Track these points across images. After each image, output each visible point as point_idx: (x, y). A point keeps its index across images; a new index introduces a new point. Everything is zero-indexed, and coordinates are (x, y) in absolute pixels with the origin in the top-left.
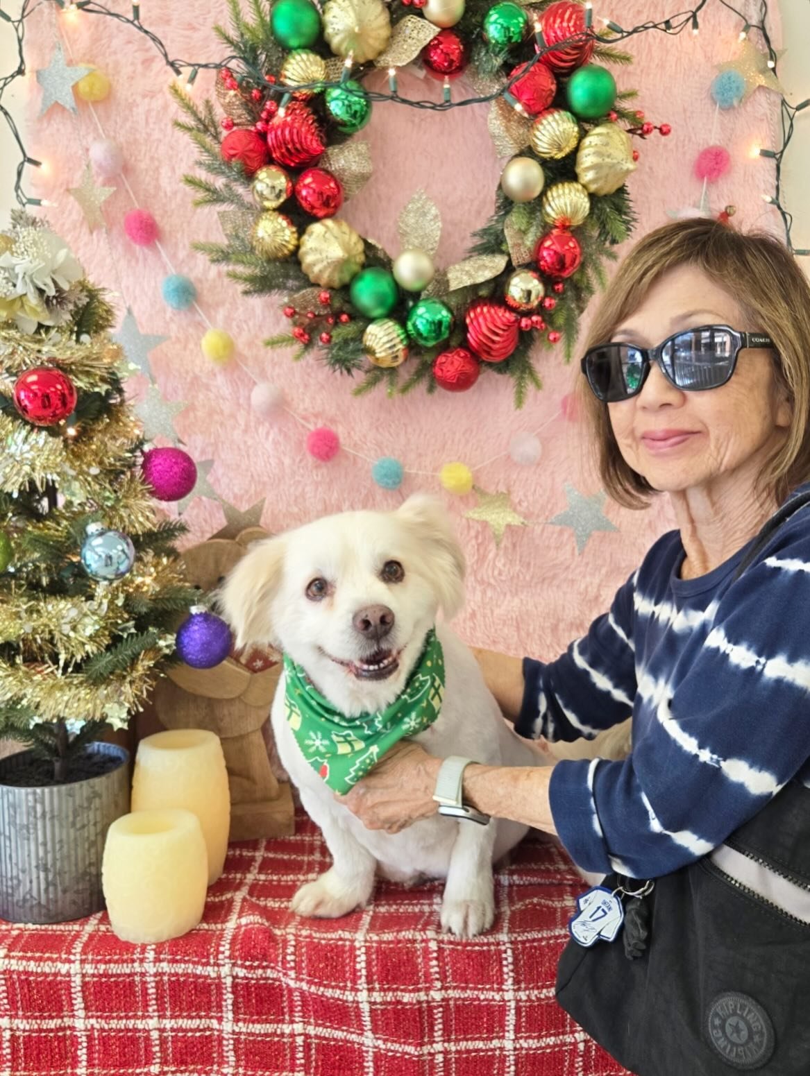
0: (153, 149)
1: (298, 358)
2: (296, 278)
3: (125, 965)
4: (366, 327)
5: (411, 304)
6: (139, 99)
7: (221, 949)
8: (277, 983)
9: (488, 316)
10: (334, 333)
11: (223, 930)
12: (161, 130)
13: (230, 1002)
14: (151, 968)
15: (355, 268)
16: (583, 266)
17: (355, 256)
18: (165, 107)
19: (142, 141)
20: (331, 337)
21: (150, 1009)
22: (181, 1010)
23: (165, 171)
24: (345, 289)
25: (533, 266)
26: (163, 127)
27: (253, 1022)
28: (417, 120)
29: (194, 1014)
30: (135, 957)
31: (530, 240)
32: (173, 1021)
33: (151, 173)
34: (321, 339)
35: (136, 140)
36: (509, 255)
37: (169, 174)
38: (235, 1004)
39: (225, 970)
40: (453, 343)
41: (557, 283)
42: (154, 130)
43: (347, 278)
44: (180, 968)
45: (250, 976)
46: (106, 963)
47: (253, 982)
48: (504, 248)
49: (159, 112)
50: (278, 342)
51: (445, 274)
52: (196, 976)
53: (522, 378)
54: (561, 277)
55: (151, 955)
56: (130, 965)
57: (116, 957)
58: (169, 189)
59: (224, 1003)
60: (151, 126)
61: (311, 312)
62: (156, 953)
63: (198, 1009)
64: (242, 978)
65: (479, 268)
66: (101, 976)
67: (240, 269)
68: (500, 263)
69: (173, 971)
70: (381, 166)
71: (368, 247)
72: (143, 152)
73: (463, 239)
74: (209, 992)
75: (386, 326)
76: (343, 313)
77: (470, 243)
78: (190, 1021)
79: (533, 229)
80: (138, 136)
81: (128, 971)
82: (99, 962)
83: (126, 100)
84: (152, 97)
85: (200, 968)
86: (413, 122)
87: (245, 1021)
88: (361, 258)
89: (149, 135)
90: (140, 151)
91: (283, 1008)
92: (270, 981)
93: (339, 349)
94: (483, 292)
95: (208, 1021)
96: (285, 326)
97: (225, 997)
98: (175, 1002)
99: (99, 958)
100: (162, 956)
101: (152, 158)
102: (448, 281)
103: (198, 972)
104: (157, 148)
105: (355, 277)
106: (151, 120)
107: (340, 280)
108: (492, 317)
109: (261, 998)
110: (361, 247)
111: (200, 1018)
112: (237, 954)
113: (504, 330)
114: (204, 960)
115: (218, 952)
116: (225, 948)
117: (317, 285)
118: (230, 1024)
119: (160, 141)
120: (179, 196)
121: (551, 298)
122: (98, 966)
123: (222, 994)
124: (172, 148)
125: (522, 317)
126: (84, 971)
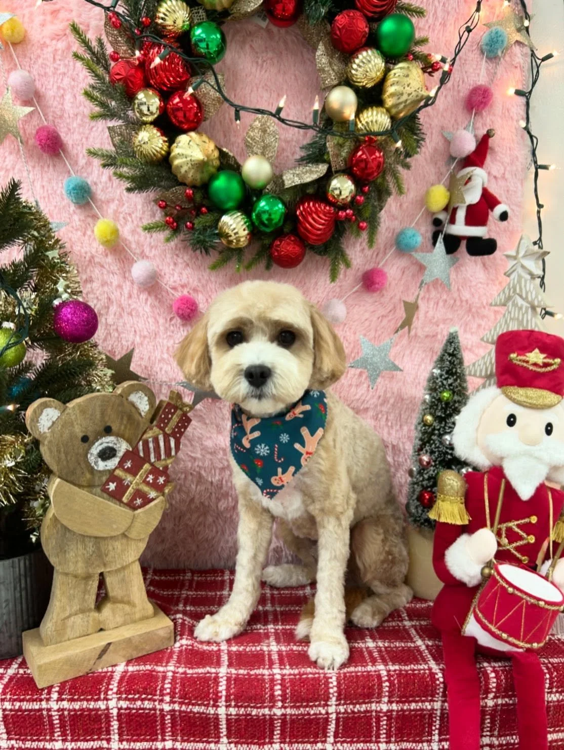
0: (59, 81)
1: (168, 240)
2: (168, 179)
3: (35, 703)
4: (221, 217)
5: (255, 199)
6: (48, 42)
7: (111, 687)
8: (153, 712)
9: (313, 209)
10: (196, 221)
11: (113, 672)
12: (65, 66)
13: (116, 727)
14: (54, 706)
15: (212, 170)
16: (384, 173)
17: (212, 160)
18: (69, 47)
19: (51, 74)
20: (193, 224)
21: (56, 735)
22: (79, 735)
23: (68, 97)
24: (204, 187)
25: (348, 171)
26: (66, 62)
27: (134, 741)
28: (260, 61)
29: (89, 738)
30: (43, 697)
31: (344, 153)
32: (73, 744)
33: (58, 99)
34: (186, 226)
35: (45, 73)
36: (329, 163)
37: (72, 100)
38: (120, 728)
39: (112, 704)
40: (286, 230)
41: (365, 185)
42: (60, 65)
43: (206, 176)
44: (77, 705)
45: (131, 706)
46: (21, 701)
47: (134, 711)
48: (326, 157)
49: (63, 52)
50: (153, 228)
51: (281, 176)
52: (90, 710)
53: (336, 258)
54: (368, 180)
55: (55, 696)
56: (39, 703)
57: (28, 697)
58: (71, 112)
59: (111, 728)
60: (58, 62)
61: (178, 205)
62: (59, 694)
63: (92, 734)
64: (126, 709)
65: (306, 172)
66: (17, 711)
67: (125, 170)
68: (322, 169)
69: (71, 708)
70: (233, 96)
71: (223, 155)
72: (51, 83)
73: (293, 154)
74: (100, 720)
75: (235, 216)
76: (203, 206)
77: (300, 154)
78: (86, 743)
79: (347, 144)
80: (48, 70)
81: (37, 707)
82: (15, 700)
83: (39, 42)
84: (58, 40)
85: (92, 703)
86: (257, 63)
87: (128, 740)
88: (216, 163)
89: (56, 69)
90: (49, 82)
91: (157, 730)
92: (147, 711)
93: (200, 233)
94: (310, 191)
95: (99, 742)
96: (159, 216)
97: (112, 724)
98: (75, 729)
99: (15, 697)
100: (64, 697)
101: (59, 88)
102: (283, 181)
103: (91, 707)
104: (62, 80)
105: (213, 177)
106: (58, 57)
107: (201, 179)
108: (316, 209)
109: (140, 724)
110: (216, 154)
111: (94, 740)
112: (123, 689)
113: (325, 220)
114: (96, 697)
115: (107, 689)
116: (114, 686)
117: (183, 184)
118: (116, 743)
119: (64, 74)
120: (79, 117)
121: (361, 196)
122: (15, 703)
123: (110, 721)
124: (74, 80)
125: (339, 210)
126: (4, 707)
